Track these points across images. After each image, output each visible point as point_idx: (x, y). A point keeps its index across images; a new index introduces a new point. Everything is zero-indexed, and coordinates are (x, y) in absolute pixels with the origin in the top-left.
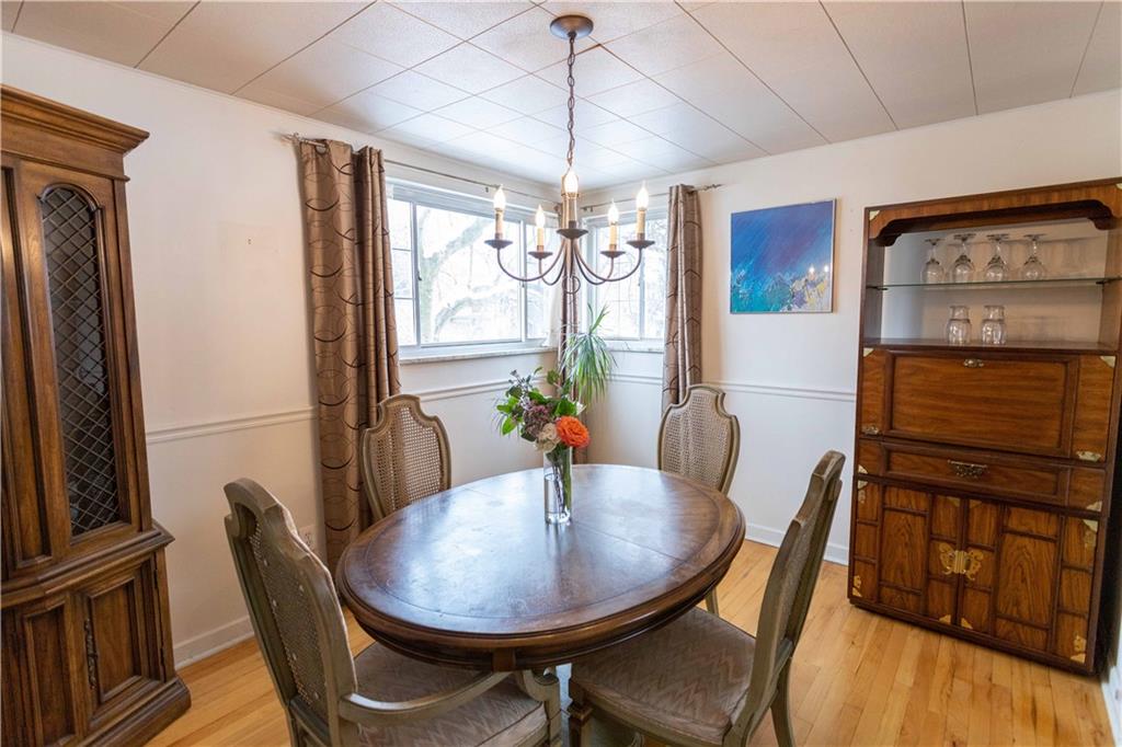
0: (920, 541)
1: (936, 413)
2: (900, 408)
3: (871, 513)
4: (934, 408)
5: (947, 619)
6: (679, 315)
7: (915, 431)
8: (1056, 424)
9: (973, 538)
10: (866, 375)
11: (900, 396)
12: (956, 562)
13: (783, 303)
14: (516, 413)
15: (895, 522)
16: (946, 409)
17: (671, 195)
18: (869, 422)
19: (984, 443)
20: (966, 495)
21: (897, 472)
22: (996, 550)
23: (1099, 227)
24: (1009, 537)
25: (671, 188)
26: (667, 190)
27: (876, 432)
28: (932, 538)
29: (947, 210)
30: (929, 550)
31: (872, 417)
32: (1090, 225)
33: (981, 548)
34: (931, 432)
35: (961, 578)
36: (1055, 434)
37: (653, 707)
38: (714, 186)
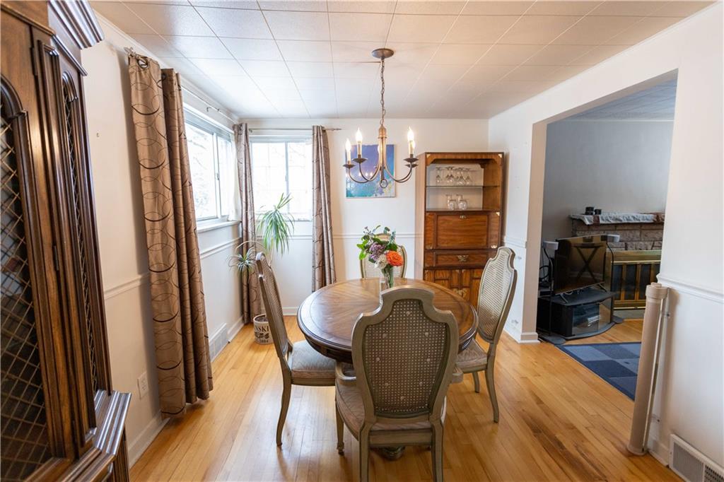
2: (440, 237)
4: (451, 235)
6: (322, 199)
7: (445, 245)
8: (486, 237)
9: (464, 284)
10: (428, 225)
11: (440, 232)
13: (373, 192)
14: (366, 248)
16: (455, 235)
17: (314, 130)
18: (429, 244)
19: (466, 247)
20: (461, 268)
21: (440, 263)
22: (471, 287)
23: (482, 167)
24: (474, 281)
25: (314, 127)
26: (312, 128)
27: (431, 248)
28: (451, 287)
29: (453, 157)
31: (430, 242)
32: (479, 166)
33: (466, 287)
34: (450, 245)
36: (485, 240)
37: (465, 360)
38: (338, 129)
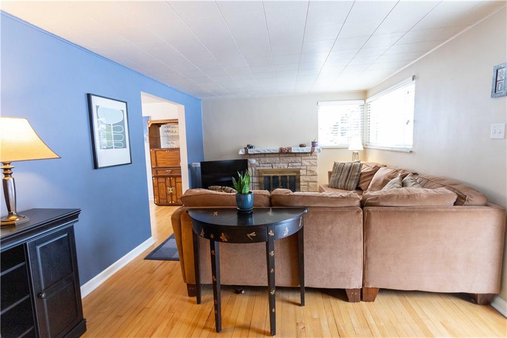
0: (164, 188)
1: (163, 162)
2: (158, 162)
3: (156, 184)
4: (163, 160)
5: (170, 202)
7: (161, 166)
9: (172, 185)
10: (152, 155)
11: (158, 159)
12: (170, 190)
15: (160, 185)
16: (165, 161)
18: (153, 165)
19: (170, 166)
20: (170, 177)
21: (159, 175)
22: (176, 186)
24: (177, 183)
27: (155, 167)
28: (166, 187)
30: (166, 189)
33: (173, 187)
34: (163, 165)
35: (171, 193)
